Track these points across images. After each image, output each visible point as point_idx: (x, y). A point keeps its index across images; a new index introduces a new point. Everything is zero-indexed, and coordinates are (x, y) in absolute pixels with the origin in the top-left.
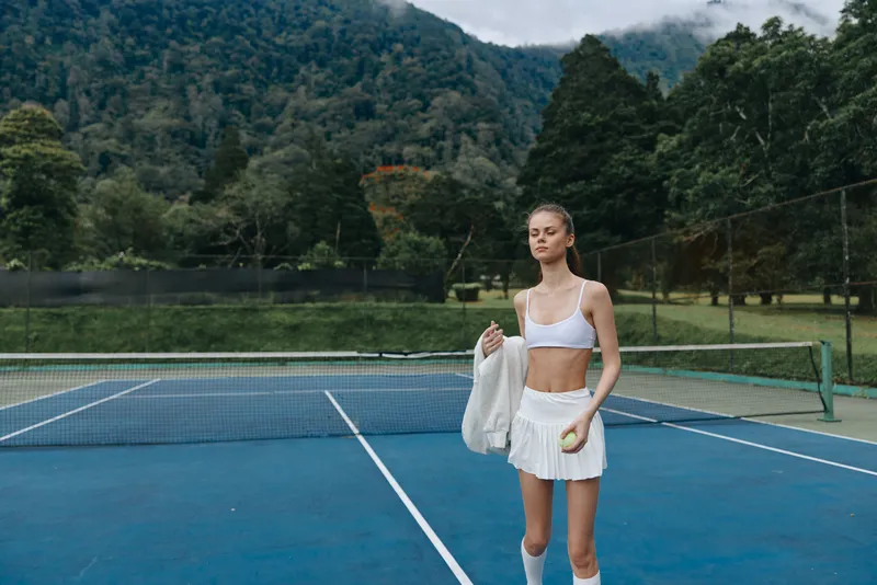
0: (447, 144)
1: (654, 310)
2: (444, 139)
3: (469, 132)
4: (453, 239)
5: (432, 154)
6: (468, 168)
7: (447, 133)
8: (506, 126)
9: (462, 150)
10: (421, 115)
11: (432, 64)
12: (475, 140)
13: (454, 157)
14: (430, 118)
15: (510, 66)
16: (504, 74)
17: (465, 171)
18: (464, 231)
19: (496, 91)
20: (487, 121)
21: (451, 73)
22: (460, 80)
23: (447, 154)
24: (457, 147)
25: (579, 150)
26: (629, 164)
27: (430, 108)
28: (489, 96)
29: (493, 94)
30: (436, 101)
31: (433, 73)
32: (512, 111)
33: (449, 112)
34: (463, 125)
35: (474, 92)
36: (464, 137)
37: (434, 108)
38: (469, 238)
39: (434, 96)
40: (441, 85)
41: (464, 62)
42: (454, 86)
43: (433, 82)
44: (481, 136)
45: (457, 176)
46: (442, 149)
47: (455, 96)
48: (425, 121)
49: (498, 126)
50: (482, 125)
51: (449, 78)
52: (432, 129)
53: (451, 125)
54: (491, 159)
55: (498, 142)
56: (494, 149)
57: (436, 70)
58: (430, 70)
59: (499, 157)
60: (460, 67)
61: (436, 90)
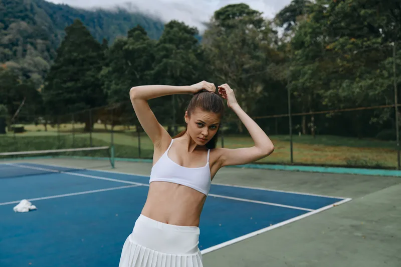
0: (20, 48)
1: (91, 135)
2: (17, 45)
3: (32, 44)
4: (15, 103)
5: (10, 53)
6: (31, 62)
7: (19, 43)
8: (53, 43)
9: (28, 52)
10: (4, 32)
11: (9, 5)
12: (36, 48)
13: (24, 55)
14: (9, 34)
15: (55, 13)
16: (51, 16)
17: (30, 64)
18: (21, 99)
19: (47, 24)
20: (42, 39)
21: (21, 11)
22: (27, 16)
23: (19, 54)
24: (25, 51)
25: (72, 69)
26: (93, 76)
27: (8, 29)
28: (43, 27)
29: (45, 26)
30: (13, 25)
31: (10, 10)
32: (56, 36)
33: (20, 32)
34: (28, 40)
35: (35, 23)
36: (29, 46)
37: (12, 29)
38: (23, 103)
39: (11, 22)
40: (15, 17)
41: (28, 7)
42: (23, 19)
43: (10, 15)
44: (39, 47)
45: (26, 65)
46: (16, 51)
47: (24, 24)
48: (6, 35)
49: (48, 42)
50: (39, 41)
51: (19, 14)
52: (10, 40)
53: (21, 39)
54: (45, 58)
55: (48, 50)
56: (46, 54)
57: (12, 8)
58: (8, 8)
59: (49, 58)
60: (26, 10)
61: (12, 19)
